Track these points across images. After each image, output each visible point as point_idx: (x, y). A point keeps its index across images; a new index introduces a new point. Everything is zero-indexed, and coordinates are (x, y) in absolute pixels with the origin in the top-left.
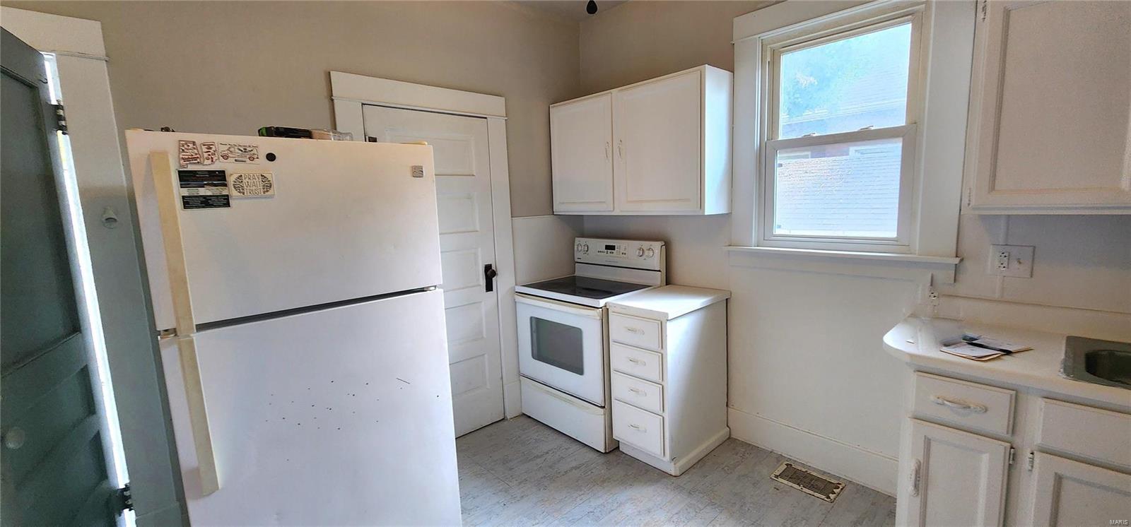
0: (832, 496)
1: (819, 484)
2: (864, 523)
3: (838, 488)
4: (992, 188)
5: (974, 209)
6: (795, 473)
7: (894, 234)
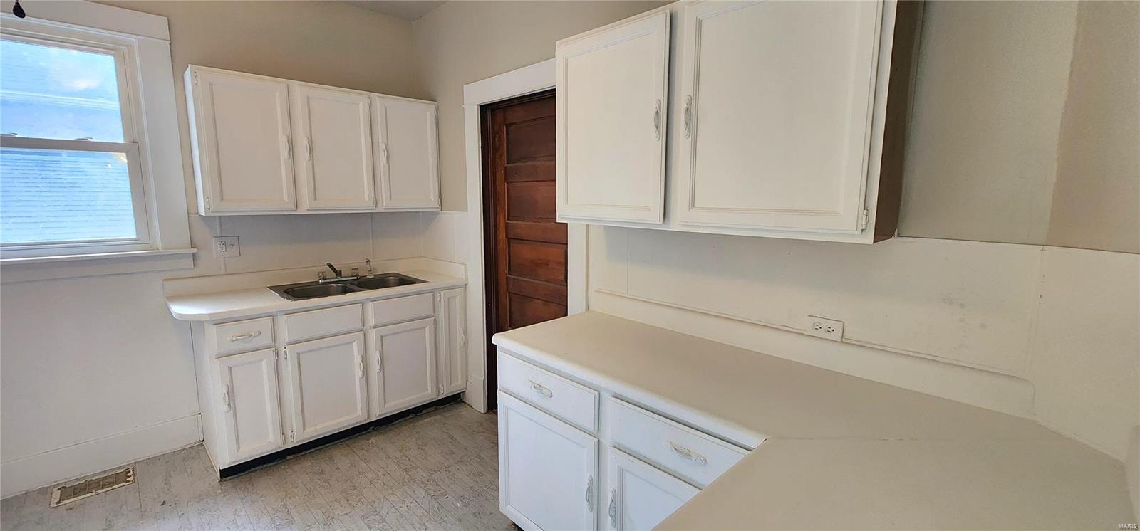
0: (131, 479)
1: (110, 480)
2: (172, 475)
3: (129, 472)
4: (222, 199)
5: (212, 212)
6: (75, 489)
7: (134, 236)
